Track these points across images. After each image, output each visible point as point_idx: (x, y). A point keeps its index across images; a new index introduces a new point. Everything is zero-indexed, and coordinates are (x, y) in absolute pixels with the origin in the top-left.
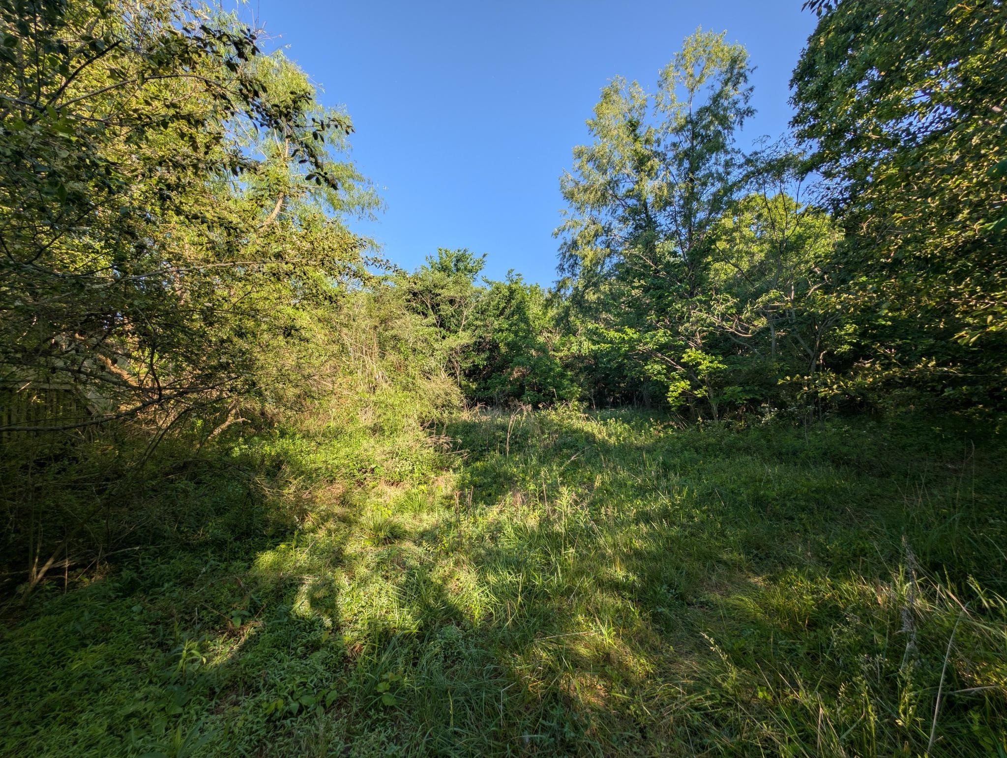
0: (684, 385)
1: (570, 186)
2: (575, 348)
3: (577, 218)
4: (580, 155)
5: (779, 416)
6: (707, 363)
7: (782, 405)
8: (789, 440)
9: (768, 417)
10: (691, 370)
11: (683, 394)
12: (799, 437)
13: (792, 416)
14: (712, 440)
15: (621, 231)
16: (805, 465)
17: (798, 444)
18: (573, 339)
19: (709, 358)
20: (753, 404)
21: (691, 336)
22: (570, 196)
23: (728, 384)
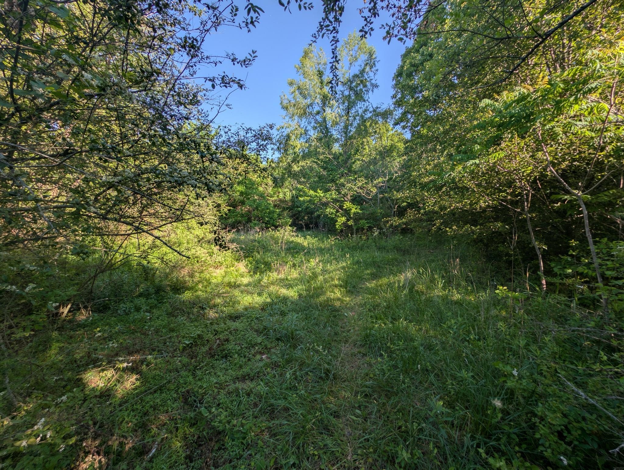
0: (344, 219)
1: (285, 102)
2: (281, 196)
3: (290, 123)
4: (291, 84)
5: (380, 233)
6: (354, 209)
7: (381, 229)
8: (383, 243)
9: (376, 233)
10: (347, 212)
11: (344, 223)
12: (386, 242)
13: (384, 233)
14: (354, 244)
15: (313, 134)
16: (388, 251)
17: (385, 244)
18: (280, 190)
19: (355, 207)
20: (370, 228)
21: (345, 195)
22: (286, 108)
23: (361, 219)
